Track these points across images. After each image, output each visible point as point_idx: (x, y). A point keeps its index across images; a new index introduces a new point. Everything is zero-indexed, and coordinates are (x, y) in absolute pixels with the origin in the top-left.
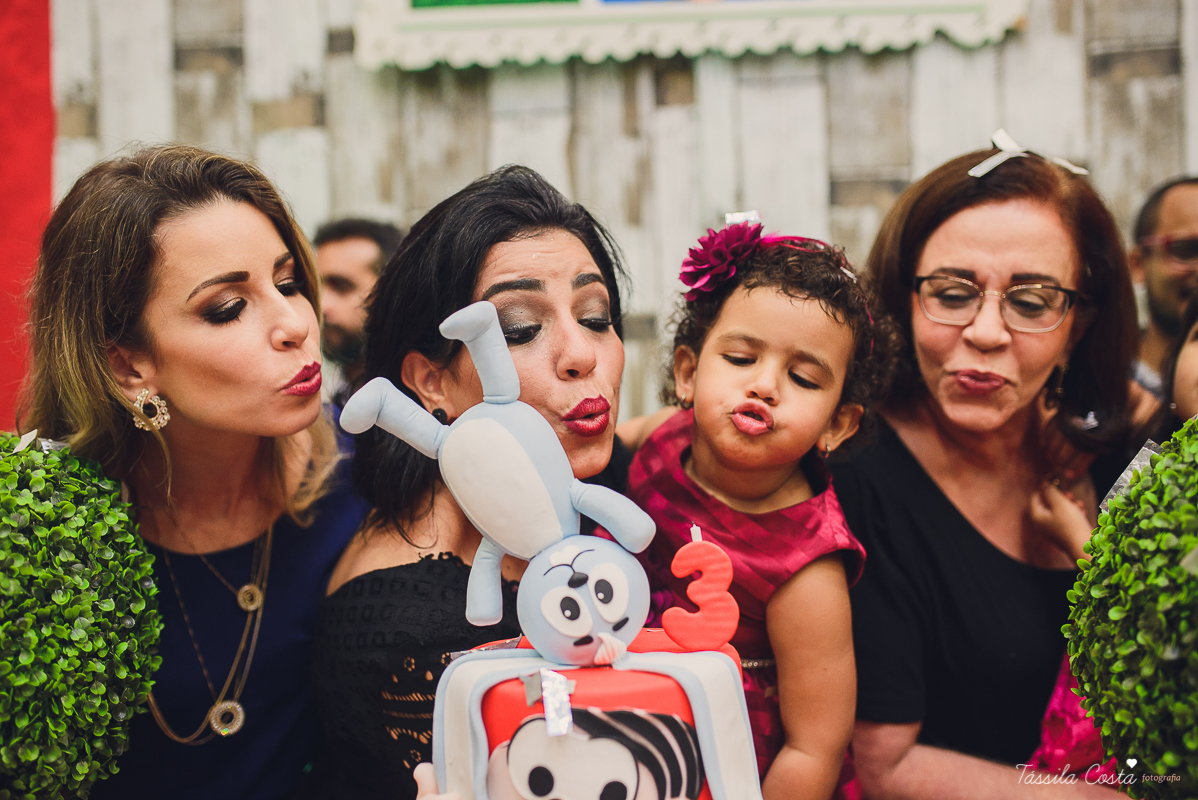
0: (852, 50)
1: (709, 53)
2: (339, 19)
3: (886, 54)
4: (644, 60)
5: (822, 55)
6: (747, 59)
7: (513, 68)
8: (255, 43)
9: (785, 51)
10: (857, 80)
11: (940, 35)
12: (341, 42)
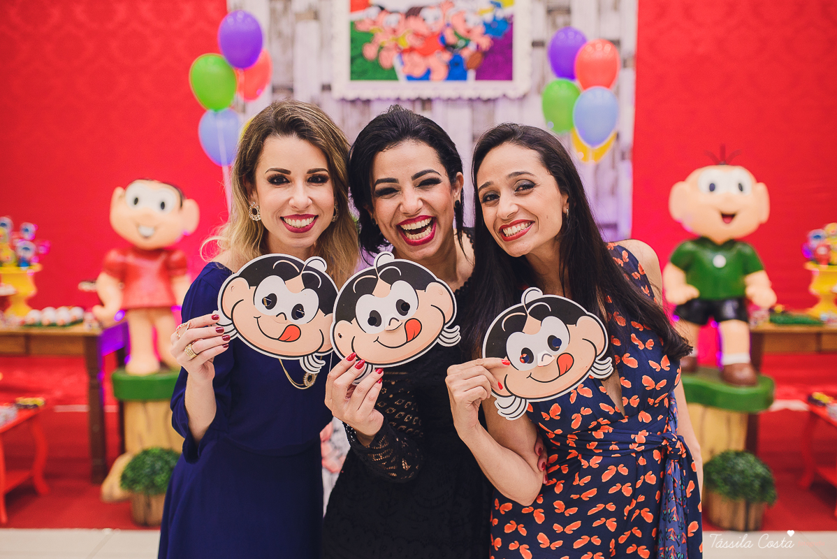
0: (479, 99)
1: (439, 98)
2: (326, 80)
3: (488, 100)
4: (419, 99)
5: (471, 100)
6: (449, 100)
7: (379, 99)
8: (298, 86)
9: (459, 98)
10: (482, 108)
11: (504, 96)
12: (327, 88)
